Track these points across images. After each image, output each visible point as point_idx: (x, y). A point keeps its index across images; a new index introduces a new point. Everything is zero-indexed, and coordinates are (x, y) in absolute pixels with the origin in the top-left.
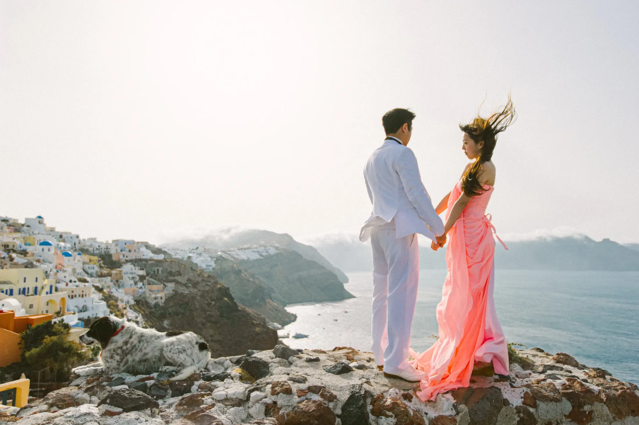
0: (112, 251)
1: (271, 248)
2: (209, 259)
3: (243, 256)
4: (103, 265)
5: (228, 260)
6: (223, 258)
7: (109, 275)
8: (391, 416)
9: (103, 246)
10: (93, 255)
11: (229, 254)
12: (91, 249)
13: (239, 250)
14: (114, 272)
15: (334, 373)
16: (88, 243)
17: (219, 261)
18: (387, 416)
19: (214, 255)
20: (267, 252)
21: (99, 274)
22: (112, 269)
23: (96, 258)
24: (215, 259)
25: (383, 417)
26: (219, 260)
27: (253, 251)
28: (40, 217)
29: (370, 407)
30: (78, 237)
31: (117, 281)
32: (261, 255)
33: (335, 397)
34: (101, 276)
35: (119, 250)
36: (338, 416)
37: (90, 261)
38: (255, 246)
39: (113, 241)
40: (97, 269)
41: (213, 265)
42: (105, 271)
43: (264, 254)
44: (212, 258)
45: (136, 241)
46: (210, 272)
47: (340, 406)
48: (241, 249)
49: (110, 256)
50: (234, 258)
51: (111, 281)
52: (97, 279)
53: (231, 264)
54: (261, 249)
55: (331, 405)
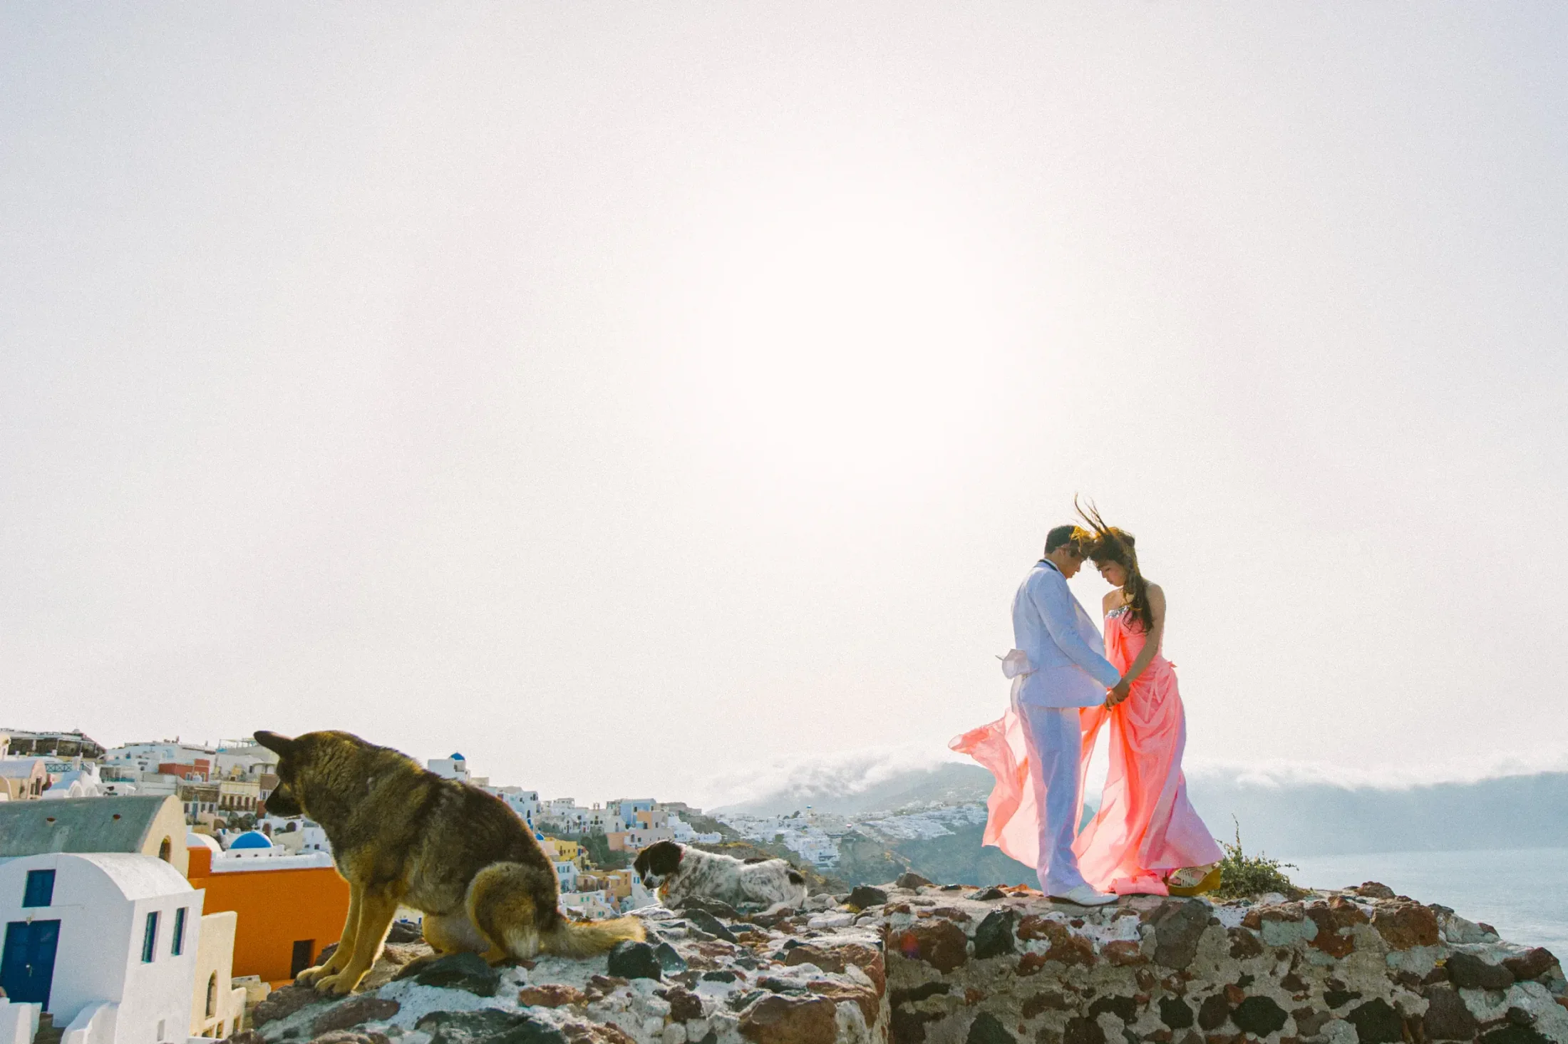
0: (608, 829)
1: (974, 807)
2: (826, 838)
3: (907, 830)
4: (588, 862)
5: (871, 840)
6: (858, 836)
7: (602, 885)
8: (1044, 938)
9: (588, 817)
10: (567, 838)
11: (872, 826)
12: (562, 825)
13: (895, 815)
14: (612, 877)
15: (977, 899)
16: (556, 811)
17: (850, 845)
18: (1038, 939)
19: (836, 830)
20: (966, 818)
21: (581, 883)
22: (608, 870)
23: (573, 845)
24: (839, 840)
25: (1033, 940)
26: (850, 840)
27: (929, 818)
28: (457, 756)
29: (1015, 929)
30: (534, 797)
31: (620, 900)
32: (950, 827)
33: (969, 918)
34: (586, 888)
35: (622, 825)
36: (971, 939)
37: (561, 853)
38: (933, 804)
39: (611, 804)
40: (575, 870)
41: (835, 852)
42: (594, 877)
43: (956, 823)
44: (831, 837)
45: (659, 801)
46: (829, 872)
47: (975, 926)
48: (901, 812)
49: (604, 839)
50: (884, 835)
51: (607, 900)
52: (578, 896)
53: (877, 852)
54: (949, 811)
55: (962, 926)
